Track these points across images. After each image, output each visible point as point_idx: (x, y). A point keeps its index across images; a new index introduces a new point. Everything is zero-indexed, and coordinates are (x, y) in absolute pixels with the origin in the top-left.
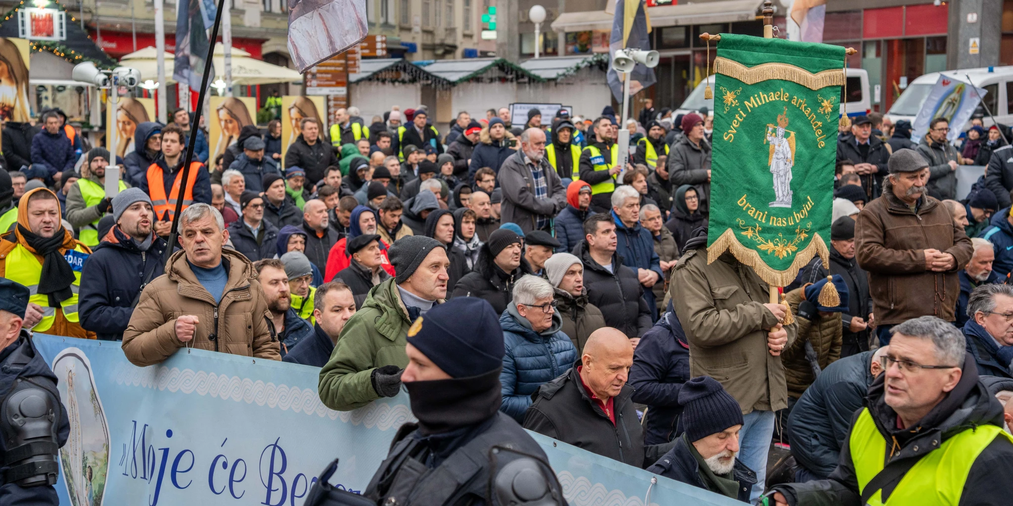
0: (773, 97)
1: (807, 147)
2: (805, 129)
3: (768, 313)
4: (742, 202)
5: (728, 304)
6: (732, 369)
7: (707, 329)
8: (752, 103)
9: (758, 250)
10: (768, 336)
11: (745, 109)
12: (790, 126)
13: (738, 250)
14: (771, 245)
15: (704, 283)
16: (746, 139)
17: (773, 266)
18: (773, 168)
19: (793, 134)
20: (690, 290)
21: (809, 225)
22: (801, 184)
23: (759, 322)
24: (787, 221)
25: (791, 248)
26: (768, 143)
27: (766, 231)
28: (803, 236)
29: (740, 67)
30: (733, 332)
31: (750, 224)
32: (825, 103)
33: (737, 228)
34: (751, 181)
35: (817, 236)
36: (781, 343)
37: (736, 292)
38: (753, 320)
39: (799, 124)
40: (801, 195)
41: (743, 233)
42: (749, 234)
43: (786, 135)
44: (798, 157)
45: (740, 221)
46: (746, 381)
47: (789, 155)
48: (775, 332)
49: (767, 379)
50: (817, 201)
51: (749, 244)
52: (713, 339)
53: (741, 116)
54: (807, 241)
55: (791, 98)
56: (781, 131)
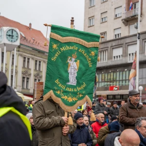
0: (71, 48)
1: (84, 66)
2: (84, 60)
3: (62, 120)
4: (57, 81)
5: (50, 116)
6: (50, 138)
7: (40, 123)
8: (63, 49)
9: (61, 99)
10: (62, 129)
11: (60, 51)
12: (77, 58)
13: (54, 98)
14: (66, 97)
15: (42, 108)
16: (60, 60)
17: (66, 104)
18: (69, 71)
19: (78, 61)
20: (37, 110)
21: (84, 92)
22: (81, 78)
23: (59, 123)
24: (74, 90)
25: (74, 99)
26: (68, 63)
27: (65, 92)
28: (81, 96)
29: (59, 37)
30: (49, 125)
31: (59, 89)
32: (92, 52)
33: (54, 90)
34: (61, 75)
35: (87, 96)
36: (66, 131)
37: (53, 112)
38: (56, 122)
39: (81, 58)
40: (81, 82)
41: (57, 92)
42: (59, 93)
43: (76, 61)
44: (80, 69)
45: (56, 88)
46: (53, 143)
47: (76, 68)
48: (65, 127)
49: (61, 143)
50: (88, 85)
51: (58, 96)
52: (42, 127)
53: (59, 53)
54: (82, 98)
55: (78, 49)
56: (73, 59)
